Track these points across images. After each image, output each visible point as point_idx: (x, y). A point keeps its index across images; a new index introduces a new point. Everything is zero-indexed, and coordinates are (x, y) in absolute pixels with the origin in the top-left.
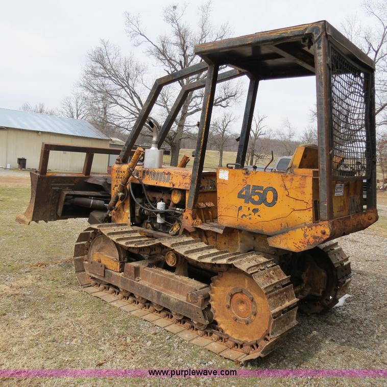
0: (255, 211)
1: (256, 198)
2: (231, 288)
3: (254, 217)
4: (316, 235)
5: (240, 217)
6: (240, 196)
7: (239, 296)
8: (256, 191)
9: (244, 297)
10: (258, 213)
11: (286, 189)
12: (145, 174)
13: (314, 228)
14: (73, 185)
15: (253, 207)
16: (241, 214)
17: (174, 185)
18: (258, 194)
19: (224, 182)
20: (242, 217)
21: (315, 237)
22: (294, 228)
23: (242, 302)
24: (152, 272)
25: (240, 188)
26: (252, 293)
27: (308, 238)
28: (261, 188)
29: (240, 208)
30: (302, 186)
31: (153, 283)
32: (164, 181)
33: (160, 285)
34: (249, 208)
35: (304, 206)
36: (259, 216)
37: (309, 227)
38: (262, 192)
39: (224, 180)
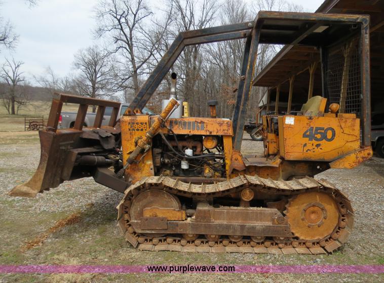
0: (318, 146)
1: (319, 136)
2: (305, 205)
3: (318, 150)
4: (364, 156)
5: (305, 151)
6: (305, 136)
7: (312, 209)
8: (319, 131)
9: (316, 209)
10: (321, 147)
11: (342, 128)
12: (174, 124)
13: (362, 152)
14: (72, 142)
15: (316, 143)
16: (306, 149)
17: (211, 133)
18: (320, 133)
19: (290, 126)
20: (307, 151)
21: (363, 158)
22: (348, 153)
23: (313, 212)
24: (225, 211)
25: (305, 130)
26: (323, 204)
27: (359, 159)
28: (322, 129)
29: (305, 145)
30: (353, 125)
31: (230, 219)
32: (198, 130)
33: (238, 220)
34: (313, 144)
35: (354, 138)
36: (321, 149)
37: (359, 152)
38: (323, 131)
39: (290, 125)
